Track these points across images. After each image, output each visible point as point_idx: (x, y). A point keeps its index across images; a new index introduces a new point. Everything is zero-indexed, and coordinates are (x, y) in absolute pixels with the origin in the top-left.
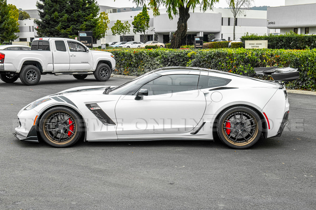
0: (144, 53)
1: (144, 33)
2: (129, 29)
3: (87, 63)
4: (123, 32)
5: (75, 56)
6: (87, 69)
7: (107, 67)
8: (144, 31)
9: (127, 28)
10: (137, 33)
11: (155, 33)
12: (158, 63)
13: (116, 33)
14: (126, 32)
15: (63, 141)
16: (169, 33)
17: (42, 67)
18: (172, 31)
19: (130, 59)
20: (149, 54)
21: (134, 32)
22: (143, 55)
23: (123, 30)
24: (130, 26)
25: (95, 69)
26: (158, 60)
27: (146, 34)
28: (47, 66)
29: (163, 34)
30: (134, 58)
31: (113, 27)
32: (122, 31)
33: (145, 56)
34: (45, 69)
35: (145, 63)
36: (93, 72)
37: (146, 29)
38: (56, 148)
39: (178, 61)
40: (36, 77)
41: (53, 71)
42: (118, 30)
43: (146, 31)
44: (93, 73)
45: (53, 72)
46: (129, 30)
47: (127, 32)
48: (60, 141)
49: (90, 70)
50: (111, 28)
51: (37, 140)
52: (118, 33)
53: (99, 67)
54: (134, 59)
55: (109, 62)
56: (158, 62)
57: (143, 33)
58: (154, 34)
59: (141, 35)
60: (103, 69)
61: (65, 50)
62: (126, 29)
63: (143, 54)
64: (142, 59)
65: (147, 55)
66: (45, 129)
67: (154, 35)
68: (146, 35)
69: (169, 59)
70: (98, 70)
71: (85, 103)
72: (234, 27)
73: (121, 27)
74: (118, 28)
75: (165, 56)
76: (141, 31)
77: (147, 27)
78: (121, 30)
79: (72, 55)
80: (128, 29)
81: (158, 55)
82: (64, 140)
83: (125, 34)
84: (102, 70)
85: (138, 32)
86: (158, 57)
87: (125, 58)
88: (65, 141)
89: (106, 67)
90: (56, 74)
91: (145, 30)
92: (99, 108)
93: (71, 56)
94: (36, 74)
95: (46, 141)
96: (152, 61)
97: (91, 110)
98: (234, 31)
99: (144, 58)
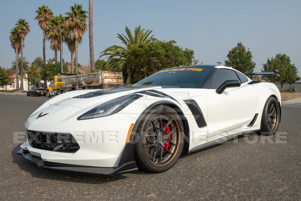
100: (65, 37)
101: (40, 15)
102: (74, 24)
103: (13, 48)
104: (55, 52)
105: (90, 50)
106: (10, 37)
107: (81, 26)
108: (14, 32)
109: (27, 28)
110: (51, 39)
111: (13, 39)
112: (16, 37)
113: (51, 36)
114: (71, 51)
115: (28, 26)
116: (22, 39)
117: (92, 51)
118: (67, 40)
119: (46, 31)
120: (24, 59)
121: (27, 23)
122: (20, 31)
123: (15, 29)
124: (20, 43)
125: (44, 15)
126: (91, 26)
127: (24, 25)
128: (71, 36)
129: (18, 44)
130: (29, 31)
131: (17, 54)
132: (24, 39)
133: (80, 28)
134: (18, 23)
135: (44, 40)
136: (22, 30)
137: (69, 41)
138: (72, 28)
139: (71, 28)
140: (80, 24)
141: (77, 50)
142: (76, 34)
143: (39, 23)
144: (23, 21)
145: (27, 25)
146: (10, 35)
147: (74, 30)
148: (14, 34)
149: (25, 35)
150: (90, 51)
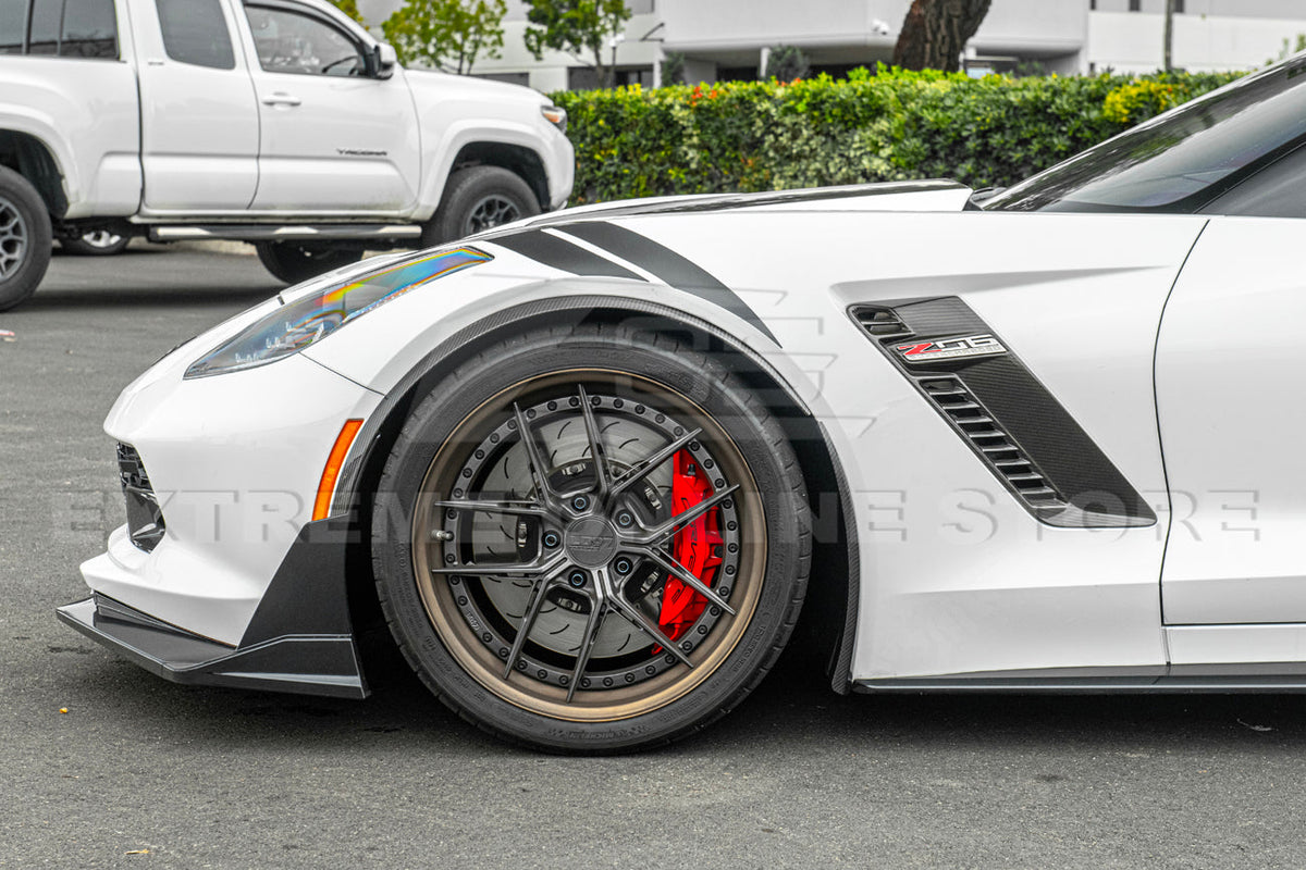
0: (769, 98)
1: (598, 56)
2: (498, 29)
3: (379, 156)
4: (458, 47)
5: (294, 104)
6: (383, 200)
7: (515, 193)
8: (595, 42)
9: (488, 21)
10: (548, 53)
11: (667, 53)
12: (881, 166)
13: (413, 56)
14: (476, 47)
15: (610, 686)
16: (757, 52)
17: (61, 177)
18: (775, 42)
19: (661, 148)
20: (812, 106)
21: (530, 48)
22: (760, 113)
23: (458, 37)
24: (504, 11)
25: (435, 203)
26: (876, 149)
27: (606, 60)
28: (97, 172)
29: (718, 64)
30: (695, 140)
31: (395, 17)
32: (454, 42)
33: (777, 124)
34: (81, 197)
35: (773, 174)
36: (415, 223)
37: (609, 26)
38: (548, 761)
39: (1035, 146)
40: (17, 255)
41: (138, 212)
42: (426, 36)
43: (609, 41)
44: (417, 230)
45: (135, 220)
46: (500, 33)
47: (482, 51)
48: (584, 687)
49: (397, 207)
50: (384, 27)
51: (347, 671)
52: (424, 52)
53: (458, 193)
54: (692, 146)
55: (531, 160)
56: (877, 162)
57: (586, 56)
58: (662, 63)
59: (572, 71)
60: (490, 207)
61: (226, 61)
62: (480, 30)
63: (766, 105)
64: (756, 144)
65: (791, 110)
66: (430, 565)
67: (657, 69)
68: (607, 69)
69: (967, 138)
70: (450, 213)
71: (843, 288)
72: (1169, 24)
73: (449, 14)
74: (425, 25)
75: (929, 116)
76: (576, 42)
77: (612, 16)
78: (447, 37)
79: (277, 94)
80: (491, 32)
81: (878, 111)
82: (618, 676)
83: (471, 62)
84: (479, 212)
85: (559, 47)
86: (876, 127)
87: (623, 137)
88: (632, 682)
89: (506, 190)
90: (162, 232)
91: (603, 37)
92: (991, 348)
93: (271, 104)
94: (16, 230)
95: (447, 682)
96: (828, 155)
97: (912, 368)
98: (1168, 46)
99: (768, 131)
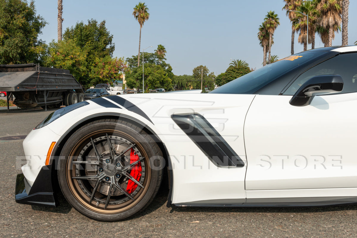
100: (317, 25)
101: (288, 2)
102: (328, 6)
103: (261, 46)
104: (304, 46)
105: (343, 38)
106: (259, 34)
107: (338, 7)
108: (262, 28)
109: (276, 21)
110: (300, 30)
111: (262, 36)
112: (265, 33)
113: (299, 27)
114: (325, 43)
115: (277, 19)
116: (271, 35)
117: (346, 40)
118: (319, 29)
119: (295, 21)
120: (276, 58)
121: (276, 15)
122: (268, 25)
123: (263, 24)
124: (268, 39)
125: (293, 2)
126: (345, 5)
127: (273, 18)
128: (324, 23)
129: (266, 41)
130: (279, 24)
131: (265, 53)
132: (272, 35)
133: (336, 10)
134: (267, 17)
135: (293, 33)
136: (270, 25)
137: (322, 31)
138: (326, 12)
139: (324, 13)
140: (336, 5)
141: (331, 40)
142: (331, 19)
143: (287, 13)
144: (272, 14)
145: (277, 17)
146: (259, 31)
147: (328, 15)
148: (262, 30)
149: (273, 30)
150: (342, 41)
